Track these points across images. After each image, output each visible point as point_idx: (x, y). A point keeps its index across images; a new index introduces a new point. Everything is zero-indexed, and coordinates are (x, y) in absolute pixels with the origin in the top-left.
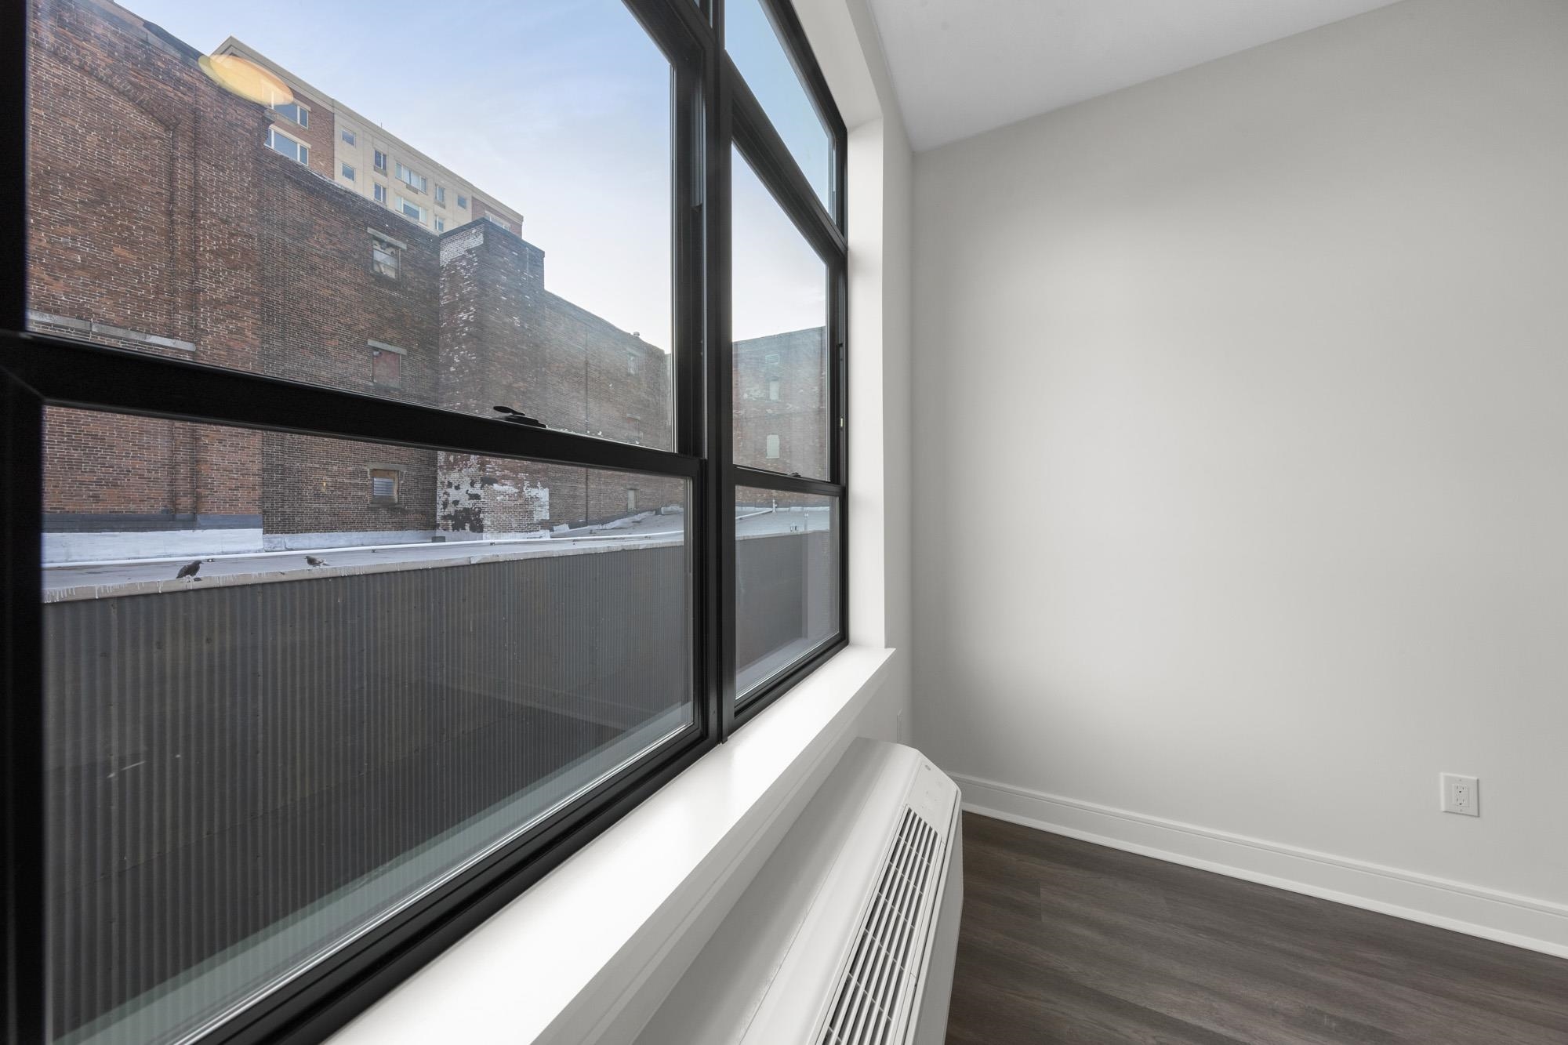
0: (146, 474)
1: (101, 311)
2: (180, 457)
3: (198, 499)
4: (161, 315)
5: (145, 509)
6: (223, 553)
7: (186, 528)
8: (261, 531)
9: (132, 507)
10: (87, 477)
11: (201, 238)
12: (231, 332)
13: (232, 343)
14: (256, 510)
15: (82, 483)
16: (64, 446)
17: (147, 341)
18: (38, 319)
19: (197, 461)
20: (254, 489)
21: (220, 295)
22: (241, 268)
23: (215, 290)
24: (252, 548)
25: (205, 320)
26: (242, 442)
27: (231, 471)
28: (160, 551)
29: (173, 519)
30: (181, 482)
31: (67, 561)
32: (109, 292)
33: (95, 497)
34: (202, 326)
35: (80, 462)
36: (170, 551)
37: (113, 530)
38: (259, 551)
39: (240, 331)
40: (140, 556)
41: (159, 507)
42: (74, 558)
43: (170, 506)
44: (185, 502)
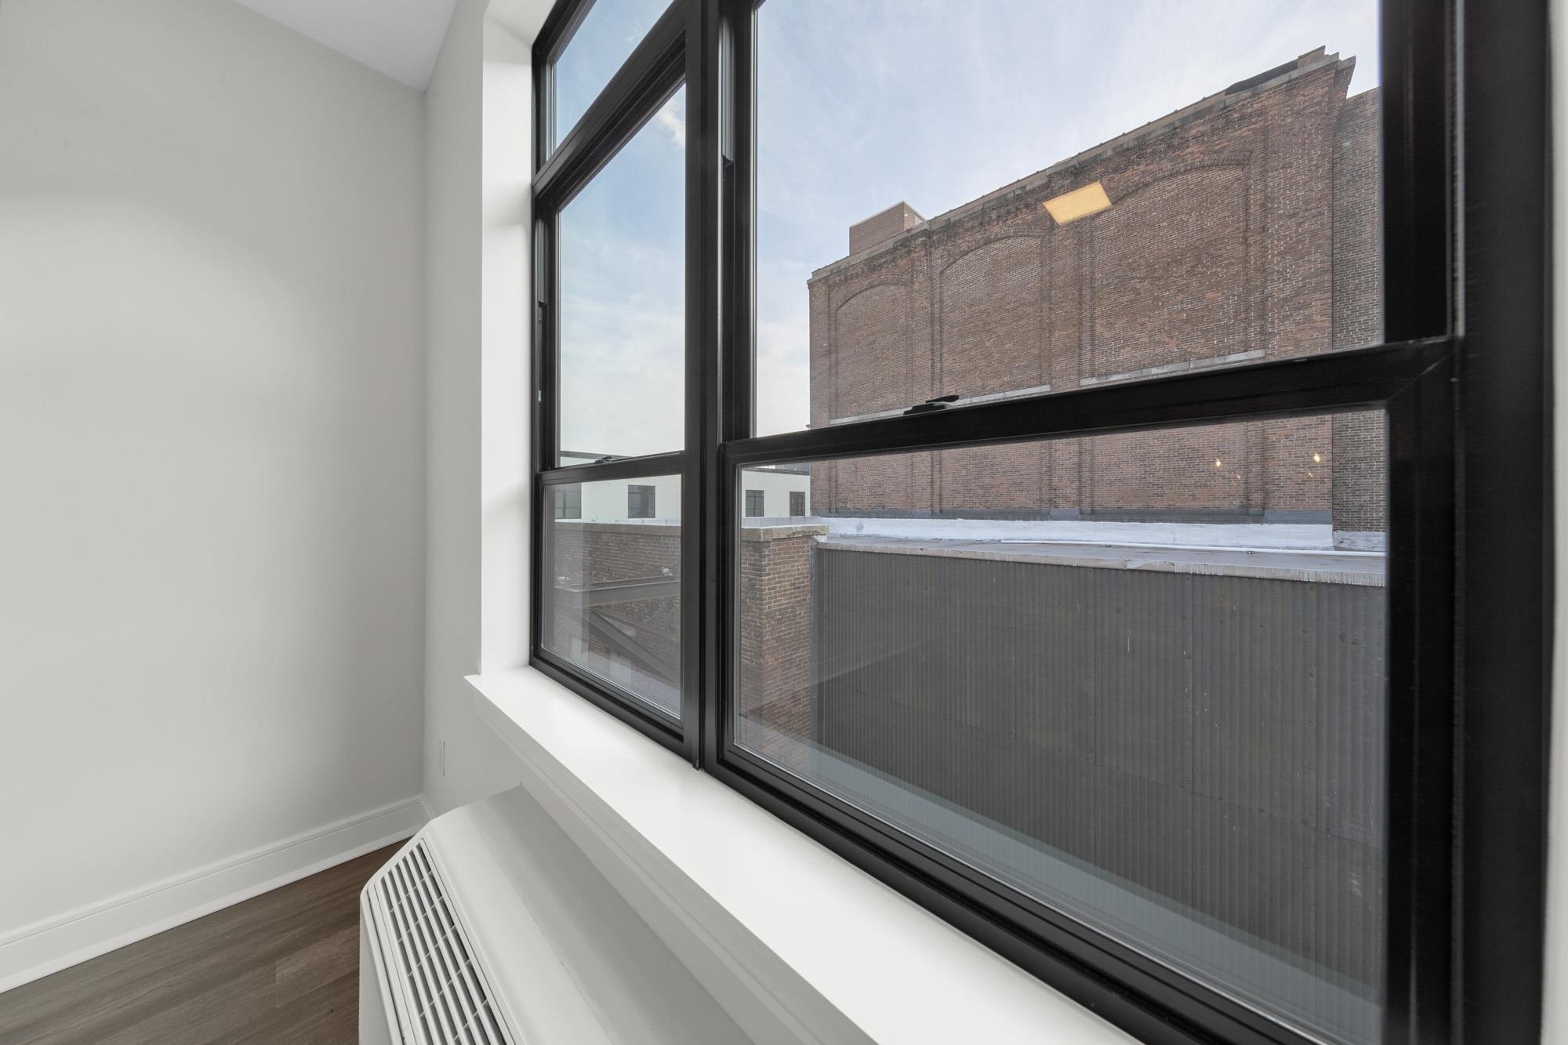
0: (1227, 475)
1: (1197, 350)
2: (1252, 457)
3: (1266, 494)
4: (1239, 334)
5: (1225, 505)
6: (1288, 548)
7: (1254, 522)
8: (1330, 527)
9: (1217, 503)
10: (1188, 481)
11: (1270, 246)
12: (1298, 324)
13: (1299, 335)
14: (1325, 506)
15: (1186, 485)
16: (1176, 459)
17: (1227, 361)
18: (1161, 372)
19: (1266, 459)
20: (1322, 482)
21: (1288, 291)
22: (1309, 253)
23: (1282, 290)
24: (1320, 545)
25: (1273, 323)
26: (1309, 433)
27: (1297, 465)
28: (1234, 542)
29: (1247, 514)
30: (1253, 480)
31: (1173, 544)
32: (1203, 331)
33: (1193, 496)
34: (1270, 330)
35: (1184, 469)
36: (1242, 542)
37: (1201, 522)
38: (1327, 549)
39: (1308, 319)
40: (1220, 544)
41: (1237, 503)
42: (1178, 542)
43: (1245, 502)
44: (1256, 498)
